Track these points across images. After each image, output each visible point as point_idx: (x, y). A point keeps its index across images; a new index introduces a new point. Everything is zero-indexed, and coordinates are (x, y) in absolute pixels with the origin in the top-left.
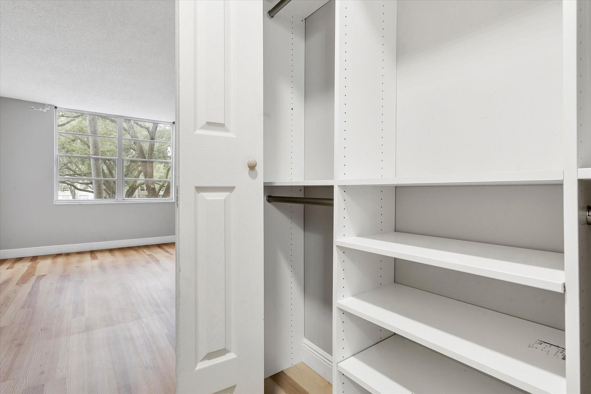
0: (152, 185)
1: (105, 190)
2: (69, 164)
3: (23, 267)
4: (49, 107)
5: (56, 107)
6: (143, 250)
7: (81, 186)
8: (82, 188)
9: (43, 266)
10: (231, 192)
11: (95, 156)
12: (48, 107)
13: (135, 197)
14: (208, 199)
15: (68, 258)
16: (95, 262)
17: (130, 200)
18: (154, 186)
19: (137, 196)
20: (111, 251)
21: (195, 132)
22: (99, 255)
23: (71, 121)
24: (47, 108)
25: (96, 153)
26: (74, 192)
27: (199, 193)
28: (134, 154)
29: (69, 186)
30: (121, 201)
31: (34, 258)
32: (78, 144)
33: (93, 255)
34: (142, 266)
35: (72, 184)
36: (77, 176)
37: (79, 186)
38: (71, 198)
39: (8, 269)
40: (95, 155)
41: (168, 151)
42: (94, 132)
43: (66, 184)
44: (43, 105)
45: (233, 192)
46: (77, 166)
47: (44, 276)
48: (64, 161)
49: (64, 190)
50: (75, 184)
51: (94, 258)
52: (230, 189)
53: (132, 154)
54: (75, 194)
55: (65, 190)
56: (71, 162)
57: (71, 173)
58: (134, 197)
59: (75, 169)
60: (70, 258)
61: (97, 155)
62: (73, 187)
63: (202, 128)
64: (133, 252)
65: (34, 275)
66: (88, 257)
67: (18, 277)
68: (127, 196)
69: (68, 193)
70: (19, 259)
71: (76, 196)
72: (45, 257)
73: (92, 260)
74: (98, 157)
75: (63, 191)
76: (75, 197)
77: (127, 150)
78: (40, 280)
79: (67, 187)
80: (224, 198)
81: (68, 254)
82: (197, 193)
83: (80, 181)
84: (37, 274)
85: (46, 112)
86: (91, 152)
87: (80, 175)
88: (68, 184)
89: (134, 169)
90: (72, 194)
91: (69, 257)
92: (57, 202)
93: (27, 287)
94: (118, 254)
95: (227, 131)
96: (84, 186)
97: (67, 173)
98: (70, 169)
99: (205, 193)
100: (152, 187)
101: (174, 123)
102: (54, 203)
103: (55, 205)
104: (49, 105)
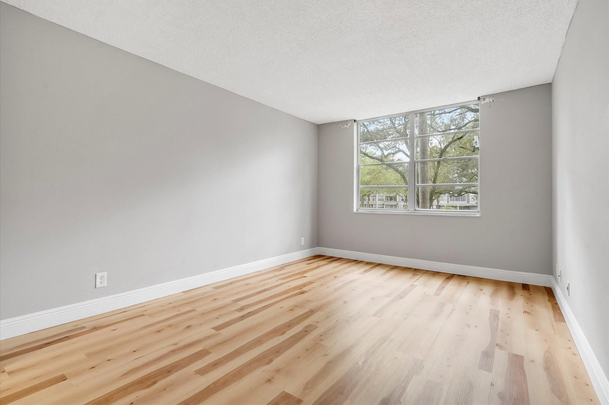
4: (350, 122)
5: (355, 121)
101: (479, 98)
102: (354, 211)
103: (355, 213)
104: (350, 120)
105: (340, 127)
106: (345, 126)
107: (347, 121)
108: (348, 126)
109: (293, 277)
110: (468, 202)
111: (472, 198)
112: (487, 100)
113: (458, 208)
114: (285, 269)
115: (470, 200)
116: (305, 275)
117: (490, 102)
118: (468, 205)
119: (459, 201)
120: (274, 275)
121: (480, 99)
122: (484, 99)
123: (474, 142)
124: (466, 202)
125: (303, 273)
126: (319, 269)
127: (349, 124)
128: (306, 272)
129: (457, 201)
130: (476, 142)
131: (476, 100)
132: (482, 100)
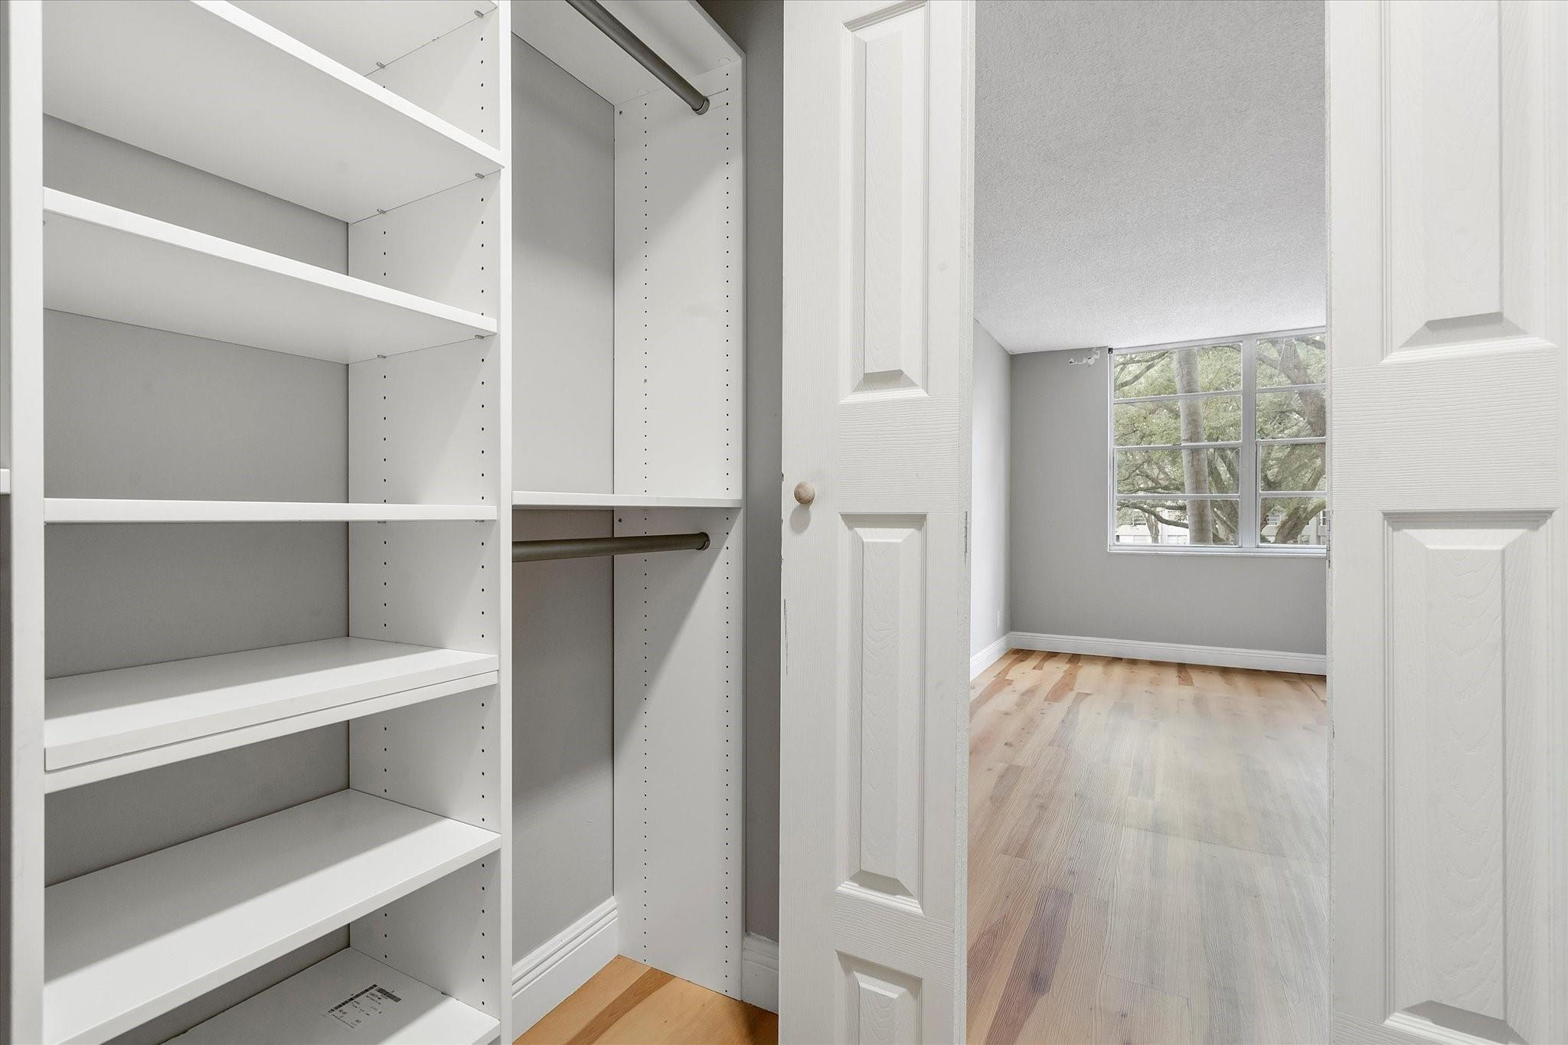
1: (1225, 522)
2: (1145, 466)
3: (1056, 670)
5: (1110, 350)
6: (1310, 687)
7: (1171, 514)
8: (1172, 519)
9: (1090, 674)
10: (1537, 528)
11: (1191, 442)
12: (1097, 354)
13: (1307, 542)
14: (1430, 547)
15: (1133, 670)
16: (1187, 692)
17: (1289, 549)
19: (1313, 538)
20: (1225, 671)
21: (1383, 359)
22: (1196, 677)
23: (1148, 368)
24: (1095, 356)
25: (1194, 436)
26: (1156, 527)
27: (1399, 530)
28: (1301, 424)
29: (1147, 515)
30: (1252, 550)
31: (1075, 658)
32: (1162, 418)
33: (1183, 674)
34: (1304, 728)
35: (1152, 509)
36: (1163, 491)
37: (1165, 514)
38: (1149, 541)
39: (1034, 668)
40: (1191, 439)
42: (1190, 388)
43: (1138, 510)
44: (1088, 351)
45: (1543, 528)
46: (1161, 469)
47: (1088, 694)
48: (1135, 460)
49: (1136, 522)
50: (1158, 509)
51: (1186, 681)
52: (1534, 518)
53: (1296, 425)
54: (1157, 531)
55: (1139, 524)
56: (1149, 461)
57: (1150, 484)
58: (1302, 542)
59: (1158, 474)
60: (1136, 671)
61: (1196, 441)
62: (1153, 517)
63: (1413, 342)
64: (1281, 687)
65: (1072, 690)
66: (1172, 676)
67: (1047, 688)
68: (1280, 538)
69: (1144, 529)
70: (1052, 655)
71: (1159, 537)
72: (1093, 659)
73: (1179, 684)
75: (1135, 525)
76: (1157, 538)
77: (1282, 414)
78: (1081, 701)
79: (1141, 516)
80: (1500, 547)
81: (1133, 662)
82: (1390, 529)
83: (1169, 503)
84: (1077, 689)
85: (1095, 363)
86: (1183, 435)
87: (1166, 488)
88: (1144, 510)
89: (1303, 466)
90: (1152, 533)
91: (1135, 669)
92: (1113, 548)
93: (1060, 708)
94: (1240, 682)
95: (1516, 331)
96: (1178, 513)
97: (1142, 486)
98: (1147, 476)
99: (1422, 531)
102: (1108, 550)
104: (1098, 348)
105: (1071, 362)
106: (1085, 360)
107: (1090, 349)
108: (1091, 362)
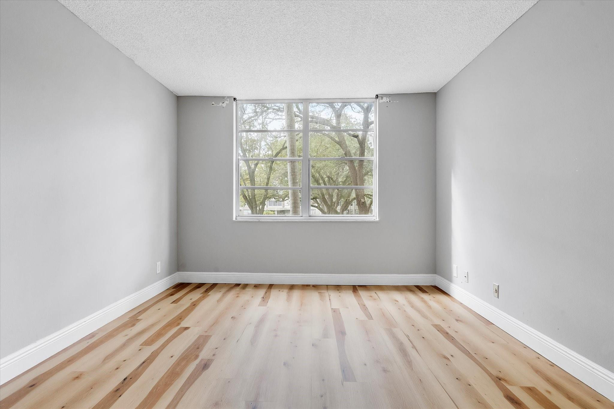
0: (362, 199)
4: (228, 99)
5: (235, 99)
18: (364, 200)
20: (291, 288)
25: (293, 154)
41: (369, 142)
44: (222, 99)
74: (294, 158)
85: (226, 106)
92: (237, 217)
100: (362, 201)
101: (377, 96)
102: (234, 220)
103: (235, 222)
104: (228, 97)
105: (213, 104)
106: (221, 104)
107: (223, 97)
108: (224, 105)
109: (166, 333)
110: (283, 206)
111: (288, 203)
112: (385, 99)
113: (276, 213)
114: (141, 319)
115: (285, 205)
116: (184, 324)
117: (387, 102)
118: (284, 209)
119: (276, 205)
120: (127, 338)
121: (379, 98)
122: (382, 98)
123: (368, 142)
124: (282, 206)
125: (178, 322)
126: (197, 308)
127: (226, 102)
128: (180, 318)
129: (275, 205)
130: (371, 143)
131: (374, 98)
132: (380, 98)
